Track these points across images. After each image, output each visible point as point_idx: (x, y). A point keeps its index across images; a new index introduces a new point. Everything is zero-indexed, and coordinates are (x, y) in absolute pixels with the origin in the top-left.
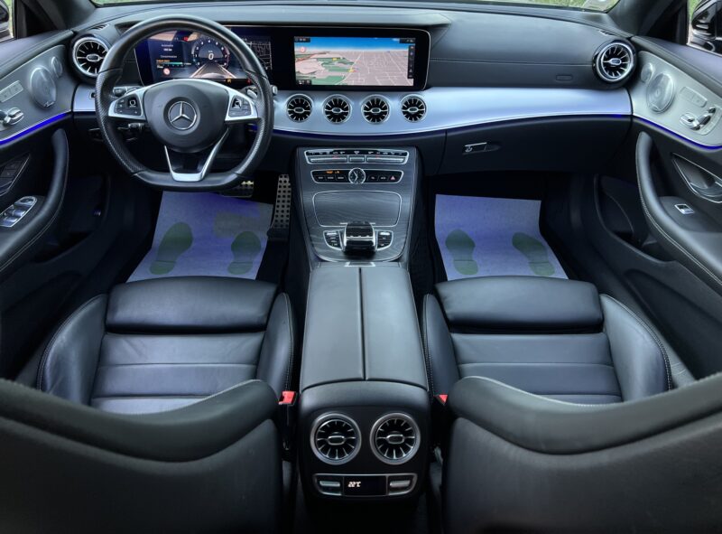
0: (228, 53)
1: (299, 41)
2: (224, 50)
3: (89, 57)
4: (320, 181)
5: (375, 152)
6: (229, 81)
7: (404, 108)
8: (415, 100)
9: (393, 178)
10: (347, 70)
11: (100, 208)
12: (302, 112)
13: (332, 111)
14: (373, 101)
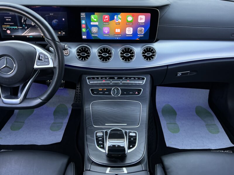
4: (95, 94)
5: (126, 78)
7: (143, 53)
8: (150, 49)
9: (137, 93)
12: (85, 55)
13: (102, 54)
14: (125, 49)
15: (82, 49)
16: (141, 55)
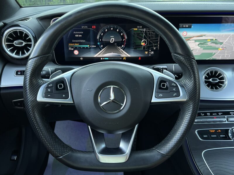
0: (126, 38)
1: (183, 27)
2: (123, 35)
3: (16, 43)
4: (205, 138)
6: (125, 58)
10: (217, 49)
11: (16, 153)
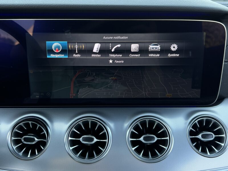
12: (34, 143)
13: (81, 139)
14: (143, 123)
15: (27, 125)
16: (187, 138)
